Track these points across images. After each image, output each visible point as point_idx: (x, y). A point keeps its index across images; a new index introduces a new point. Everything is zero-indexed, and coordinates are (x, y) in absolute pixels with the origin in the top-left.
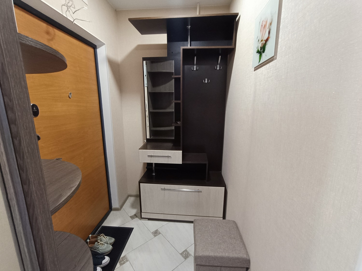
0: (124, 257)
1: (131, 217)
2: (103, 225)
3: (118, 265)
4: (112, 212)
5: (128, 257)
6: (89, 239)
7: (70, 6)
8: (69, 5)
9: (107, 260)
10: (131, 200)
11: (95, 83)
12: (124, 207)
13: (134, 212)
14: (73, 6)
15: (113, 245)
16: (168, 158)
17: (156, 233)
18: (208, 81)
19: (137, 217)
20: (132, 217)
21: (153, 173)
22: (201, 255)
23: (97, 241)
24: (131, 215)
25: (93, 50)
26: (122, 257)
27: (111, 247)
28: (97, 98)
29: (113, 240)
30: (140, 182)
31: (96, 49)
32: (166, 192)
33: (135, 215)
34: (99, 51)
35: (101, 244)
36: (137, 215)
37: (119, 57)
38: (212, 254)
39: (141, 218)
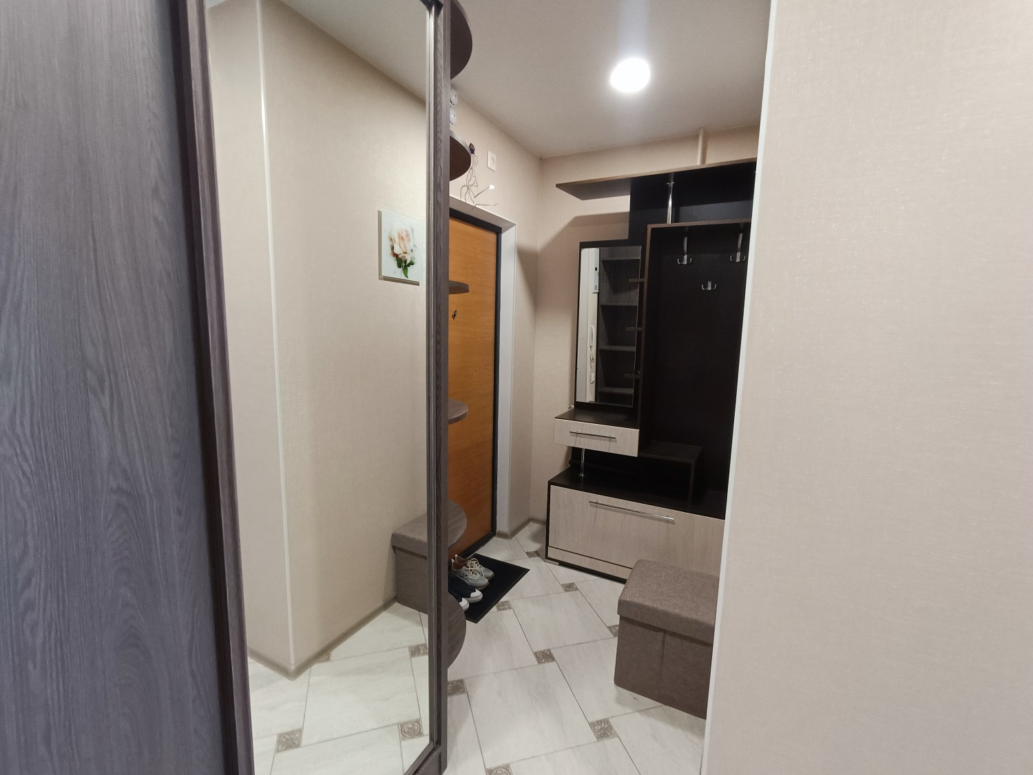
0: (506, 602)
1: (528, 553)
2: (476, 552)
3: (494, 609)
4: (495, 539)
5: (513, 604)
6: (454, 559)
7: (472, 186)
8: (471, 183)
9: (477, 595)
10: (534, 527)
11: (493, 292)
12: (518, 536)
13: (535, 547)
14: (475, 184)
15: (491, 580)
16: (610, 441)
17: (569, 587)
18: (713, 286)
19: (539, 555)
20: (530, 554)
21: (580, 471)
22: (628, 599)
23: (466, 565)
24: (529, 551)
25: (496, 236)
26: (503, 602)
27: (486, 581)
28: (493, 318)
29: (491, 573)
30: (550, 483)
31: (501, 233)
32: (601, 511)
33: (536, 552)
34: (504, 236)
35: (471, 570)
36: (539, 552)
37: (538, 242)
38: (648, 603)
39: (547, 558)
